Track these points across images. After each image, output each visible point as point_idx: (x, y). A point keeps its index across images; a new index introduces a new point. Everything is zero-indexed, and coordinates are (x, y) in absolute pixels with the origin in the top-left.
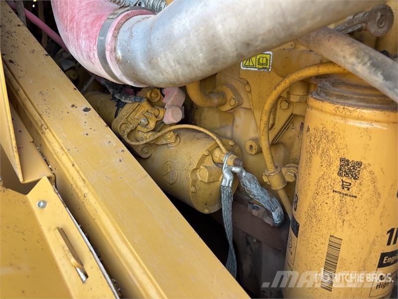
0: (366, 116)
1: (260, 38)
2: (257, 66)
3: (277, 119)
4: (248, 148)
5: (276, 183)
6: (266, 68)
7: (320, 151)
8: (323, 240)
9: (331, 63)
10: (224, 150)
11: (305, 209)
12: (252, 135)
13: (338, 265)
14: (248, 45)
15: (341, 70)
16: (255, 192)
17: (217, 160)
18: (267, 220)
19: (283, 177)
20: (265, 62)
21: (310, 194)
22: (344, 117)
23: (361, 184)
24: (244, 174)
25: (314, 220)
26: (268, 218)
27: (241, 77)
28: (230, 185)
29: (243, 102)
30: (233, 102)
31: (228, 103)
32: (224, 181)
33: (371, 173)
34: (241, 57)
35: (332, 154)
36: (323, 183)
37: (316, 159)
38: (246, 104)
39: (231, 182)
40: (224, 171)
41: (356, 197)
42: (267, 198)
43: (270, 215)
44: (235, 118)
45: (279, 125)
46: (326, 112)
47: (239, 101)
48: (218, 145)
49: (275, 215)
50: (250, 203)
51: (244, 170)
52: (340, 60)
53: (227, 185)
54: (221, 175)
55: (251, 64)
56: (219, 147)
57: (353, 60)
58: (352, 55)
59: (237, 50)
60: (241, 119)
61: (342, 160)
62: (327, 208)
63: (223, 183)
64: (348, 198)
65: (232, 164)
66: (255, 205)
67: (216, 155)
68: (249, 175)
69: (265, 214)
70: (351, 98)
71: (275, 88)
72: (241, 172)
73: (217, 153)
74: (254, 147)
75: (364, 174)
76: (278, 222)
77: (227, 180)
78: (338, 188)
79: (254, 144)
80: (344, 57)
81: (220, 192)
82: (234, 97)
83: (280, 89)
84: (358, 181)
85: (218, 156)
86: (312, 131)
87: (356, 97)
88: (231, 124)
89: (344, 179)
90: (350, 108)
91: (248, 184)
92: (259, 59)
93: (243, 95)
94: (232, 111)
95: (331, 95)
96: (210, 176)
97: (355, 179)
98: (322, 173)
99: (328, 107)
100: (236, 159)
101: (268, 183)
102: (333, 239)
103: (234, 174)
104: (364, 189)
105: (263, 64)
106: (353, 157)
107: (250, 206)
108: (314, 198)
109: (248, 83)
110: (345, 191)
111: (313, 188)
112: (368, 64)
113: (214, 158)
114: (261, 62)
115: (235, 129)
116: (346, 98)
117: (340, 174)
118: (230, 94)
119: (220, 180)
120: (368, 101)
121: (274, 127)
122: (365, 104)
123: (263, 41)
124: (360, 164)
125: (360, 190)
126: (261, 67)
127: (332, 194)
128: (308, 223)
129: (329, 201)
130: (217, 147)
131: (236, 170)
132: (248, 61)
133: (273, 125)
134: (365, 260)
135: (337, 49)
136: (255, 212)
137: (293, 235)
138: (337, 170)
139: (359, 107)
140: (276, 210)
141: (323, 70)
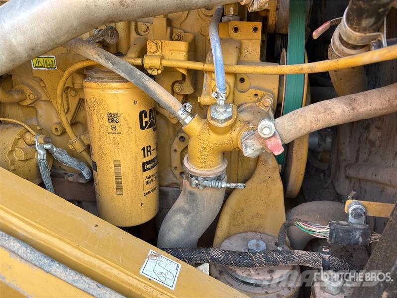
0: (113, 87)
1: (39, 46)
2: (46, 67)
3: (70, 104)
4: (54, 131)
5: (79, 147)
6: (52, 67)
7: (96, 112)
8: (110, 165)
9: (88, 59)
10: (34, 133)
11: (97, 151)
12: (55, 120)
13: (122, 177)
14: (33, 49)
15: (95, 64)
16: (66, 160)
17: (29, 142)
18: (82, 181)
19: (83, 142)
20: (50, 63)
21: (97, 140)
22: (103, 89)
23: (120, 125)
24: (55, 149)
25: (103, 155)
26: (81, 178)
27: (34, 75)
28: (45, 158)
29: (41, 96)
30: (32, 97)
31: (28, 98)
32: (39, 156)
33: (123, 117)
34: (31, 57)
35: (102, 112)
36: (102, 131)
37: (95, 117)
38: (44, 98)
39: (45, 156)
40: (37, 149)
41: (120, 133)
42: (76, 163)
43: (81, 175)
44: (38, 110)
45: (73, 109)
46: (93, 88)
47: (37, 95)
48: (27, 130)
49: (85, 173)
50: (65, 174)
51: (54, 147)
52: (91, 57)
53: (42, 158)
54: (35, 153)
55: (40, 65)
56: (29, 131)
57: (96, 56)
58: (95, 54)
59: (27, 53)
60: (43, 109)
61: (108, 114)
62: (107, 145)
63: (39, 158)
64: (117, 135)
65: (43, 142)
66: (69, 174)
67: (27, 138)
68: (59, 150)
69: (79, 176)
70: (103, 78)
71: (61, 79)
72: (52, 147)
73: (28, 136)
74: (58, 129)
75: (120, 119)
76: (88, 178)
77: (41, 154)
78: (110, 131)
79: (58, 127)
80: (92, 55)
81: (38, 166)
82: (32, 92)
83: (64, 78)
84: (119, 124)
85: (29, 139)
86: (89, 101)
87: (106, 77)
88: (34, 116)
89: (112, 124)
90: (104, 84)
91: (60, 156)
92: (46, 61)
93: (40, 90)
94: (33, 105)
95: (94, 78)
96: (26, 154)
97: (117, 123)
98: (100, 124)
99: (93, 84)
100: (45, 137)
101: (74, 149)
102: (116, 162)
103: (47, 150)
104: (123, 128)
105: (49, 65)
106: (113, 111)
107: (66, 176)
108: (100, 141)
109: (42, 80)
110: (114, 131)
111: (97, 136)
112: (104, 58)
113: (26, 141)
114: (48, 63)
115: (40, 119)
116: (102, 78)
117: (109, 122)
118: (28, 91)
119: (36, 157)
120: (113, 79)
121: (70, 110)
122: (111, 81)
123: (41, 47)
124: (117, 114)
125: (121, 129)
126: (48, 67)
127: (108, 135)
128: (100, 159)
129: (107, 140)
130: (26, 132)
131: (47, 146)
132: (37, 64)
133: (69, 109)
134: (135, 168)
135: (88, 51)
136: (71, 179)
137: (95, 172)
138: (107, 120)
139: (109, 82)
140: (85, 169)
141: (86, 64)
